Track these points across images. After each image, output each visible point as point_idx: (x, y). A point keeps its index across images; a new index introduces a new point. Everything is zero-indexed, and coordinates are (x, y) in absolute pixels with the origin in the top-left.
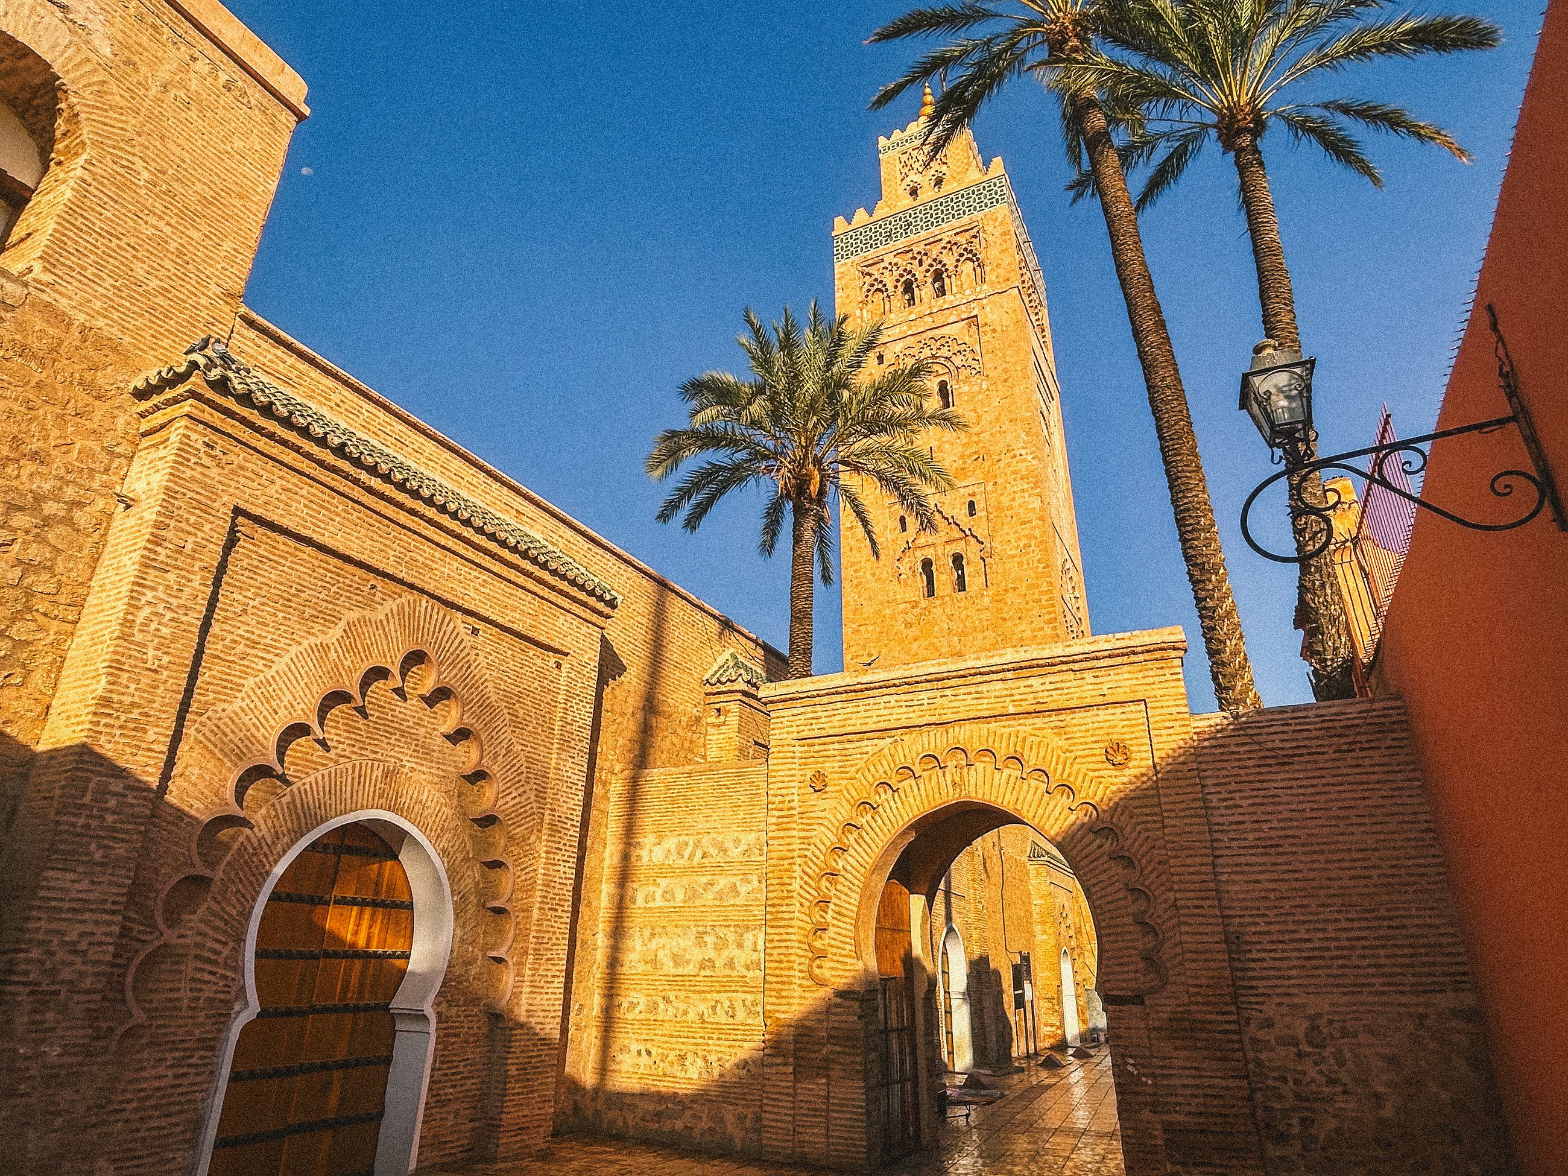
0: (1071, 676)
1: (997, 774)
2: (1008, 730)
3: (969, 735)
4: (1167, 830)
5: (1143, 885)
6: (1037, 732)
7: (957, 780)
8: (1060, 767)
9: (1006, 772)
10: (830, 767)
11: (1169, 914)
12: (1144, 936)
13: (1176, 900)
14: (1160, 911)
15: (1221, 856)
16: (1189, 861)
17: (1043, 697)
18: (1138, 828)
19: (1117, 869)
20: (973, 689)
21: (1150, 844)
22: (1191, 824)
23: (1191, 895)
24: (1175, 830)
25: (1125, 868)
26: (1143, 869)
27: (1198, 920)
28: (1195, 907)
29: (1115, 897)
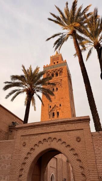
0: (71, 124)
1: (57, 143)
2: (59, 134)
3: (52, 135)
4: (87, 154)
5: (83, 166)
6: (64, 135)
7: (50, 144)
8: (68, 142)
9: (58, 142)
10: (26, 141)
11: (88, 172)
12: (83, 177)
13: (89, 169)
14: (86, 172)
15: (97, 160)
16: (91, 161)
17: (65, 128)
18: (82, 154)
19: (78, 162)
20: (53, 126)
21: (84, 157)
22: (91, 153)
23: (92, 168)
24: (89, 154)
25: (79, 162)
26: (83, 162)
27: (93, 174)
28: (93, 171)
29: (78, 168)
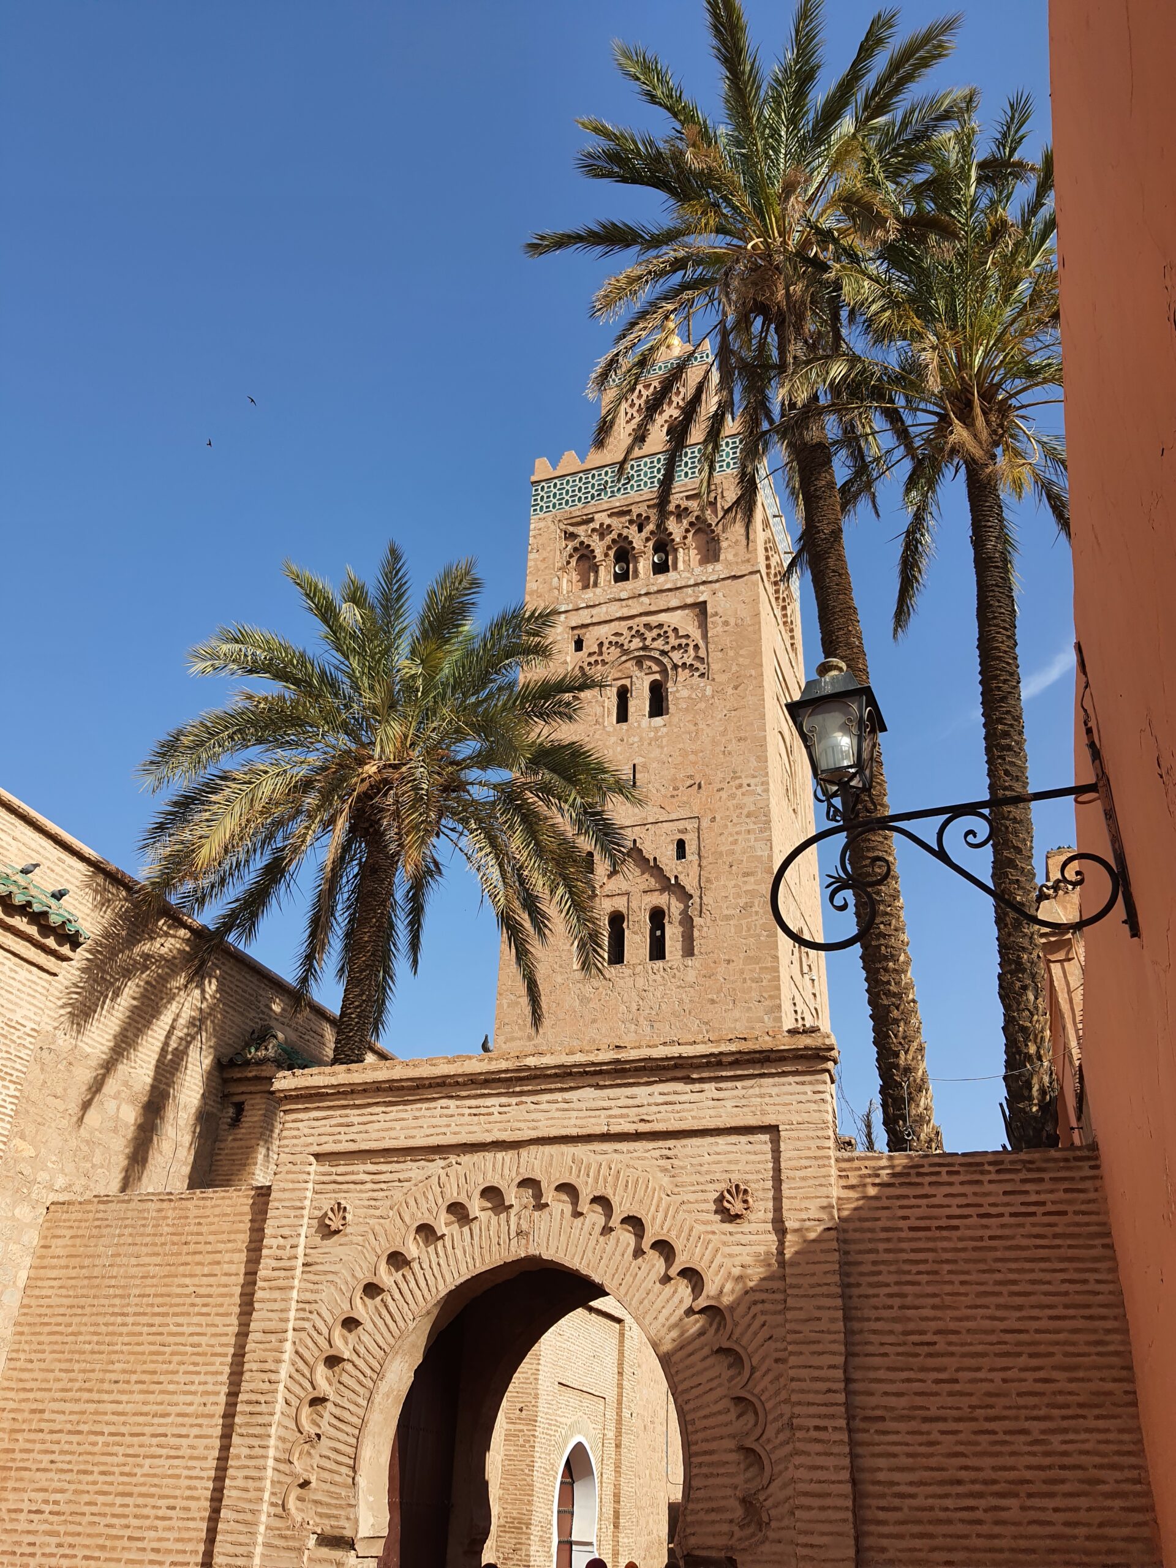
0: (689, 1087)
1: (577, 1221)
2: (600, 1158)
3: (547, 1164)
4: (790, 1315)
5: (752, 1394)
6: (636, 1163)
7: (525, 1226)
8: (660, 1215)
9: (591, 1218)
10: (353, 1198)
11: (782, 1437)
12: (746, 1470)
13: (792, 1417)
14: (770, 1432)
16: (816, 1361)
17: (649, 1113)
18: (754, 1310)
19: (720, 1367)
20: (558, 1096)
21: (764, 1333)
22: (819, 1308)
23: (813, 1410)
24: (801, 1315)
25: (730, 1367)
26: (753, 1370)
27: (818, 1447)
28: (817, 1428)
29: (715, 1408)
